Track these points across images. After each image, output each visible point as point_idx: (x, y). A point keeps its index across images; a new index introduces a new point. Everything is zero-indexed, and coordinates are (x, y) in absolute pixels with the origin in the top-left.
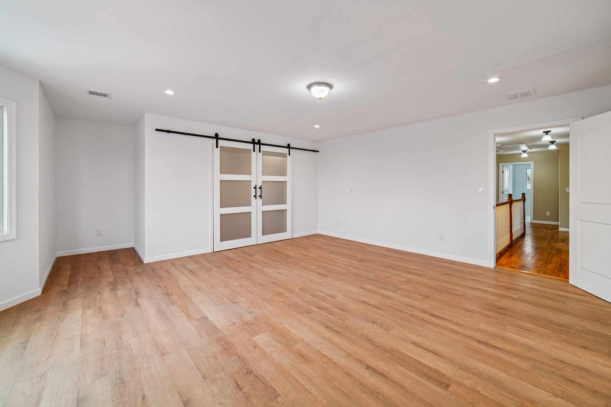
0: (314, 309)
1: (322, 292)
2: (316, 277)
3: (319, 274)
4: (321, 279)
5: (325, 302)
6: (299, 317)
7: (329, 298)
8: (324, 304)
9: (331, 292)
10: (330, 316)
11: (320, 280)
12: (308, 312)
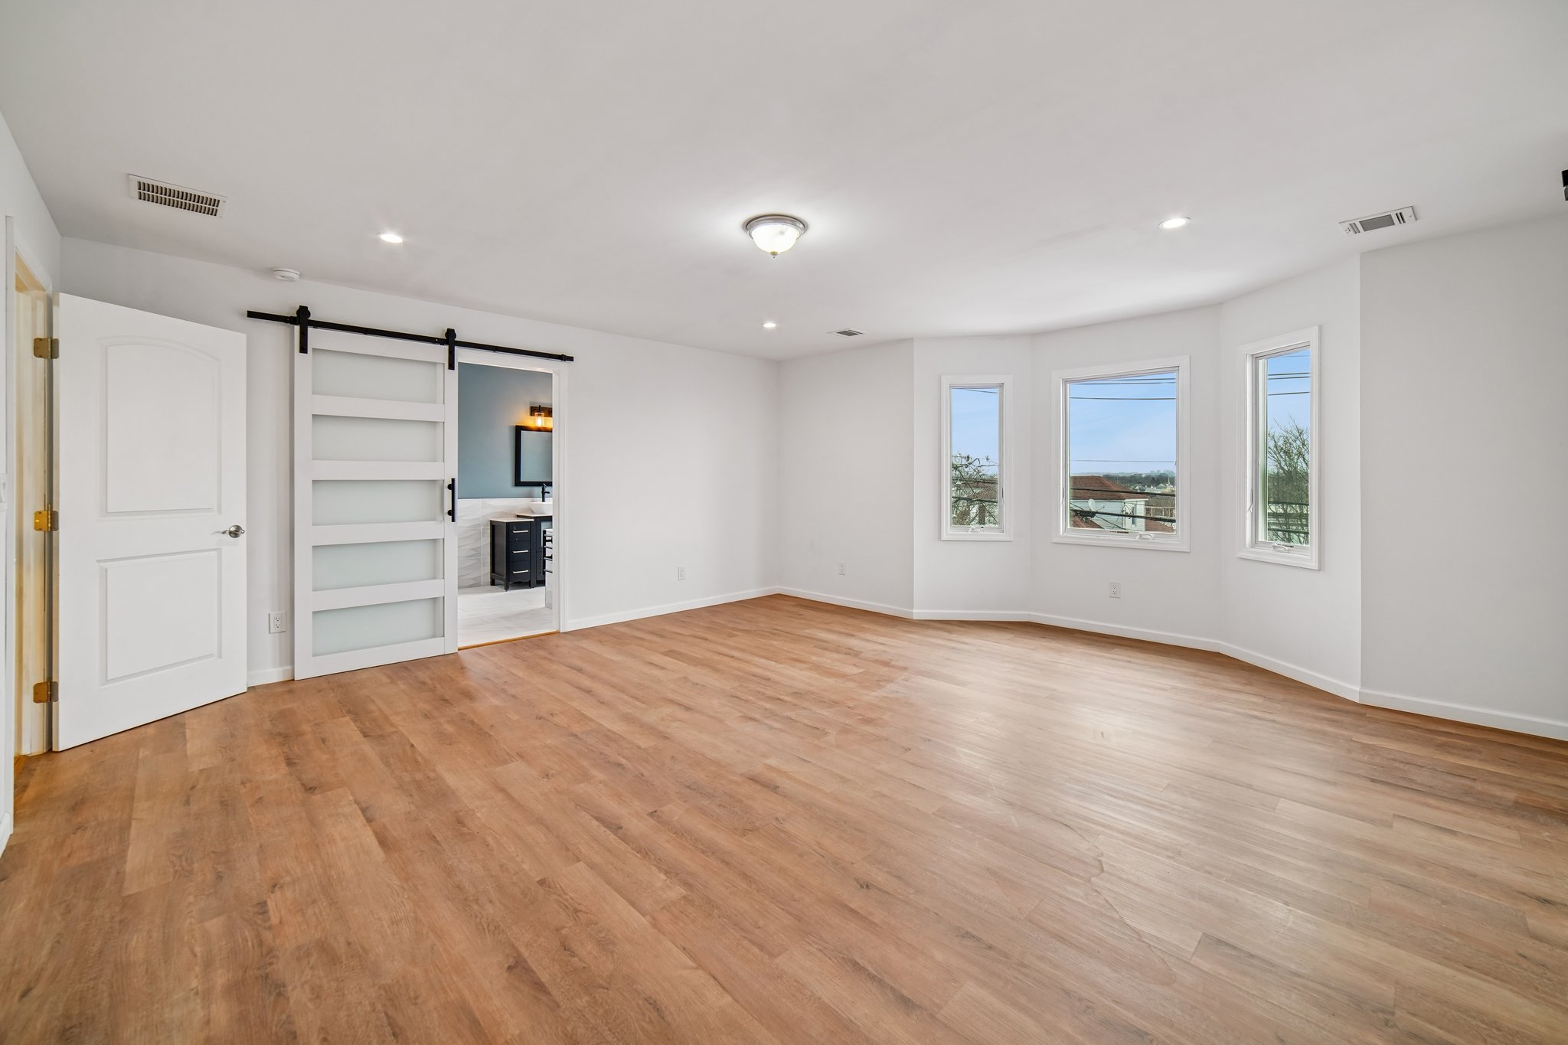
0: (787, 699)
1: (771, 728)
2: (785, 774)
3: (775, 789)
4: (770, 768)
5: (766, 709)
6: (811, 688)
7: (758, 716)
8: (768, 706)
9: (749, 728)
10: (762, 690)
11: (773, 762)
12: (797, 694)
